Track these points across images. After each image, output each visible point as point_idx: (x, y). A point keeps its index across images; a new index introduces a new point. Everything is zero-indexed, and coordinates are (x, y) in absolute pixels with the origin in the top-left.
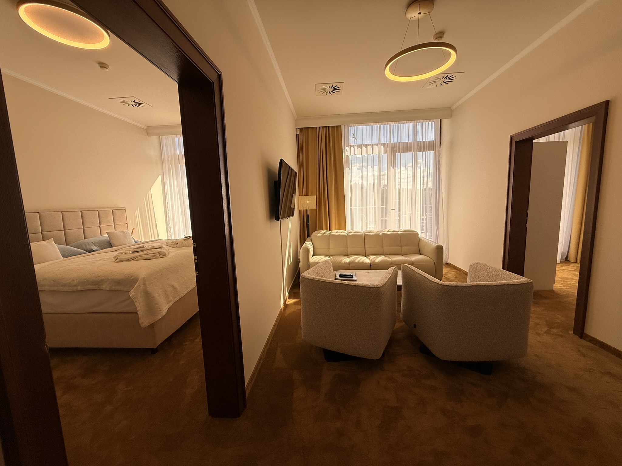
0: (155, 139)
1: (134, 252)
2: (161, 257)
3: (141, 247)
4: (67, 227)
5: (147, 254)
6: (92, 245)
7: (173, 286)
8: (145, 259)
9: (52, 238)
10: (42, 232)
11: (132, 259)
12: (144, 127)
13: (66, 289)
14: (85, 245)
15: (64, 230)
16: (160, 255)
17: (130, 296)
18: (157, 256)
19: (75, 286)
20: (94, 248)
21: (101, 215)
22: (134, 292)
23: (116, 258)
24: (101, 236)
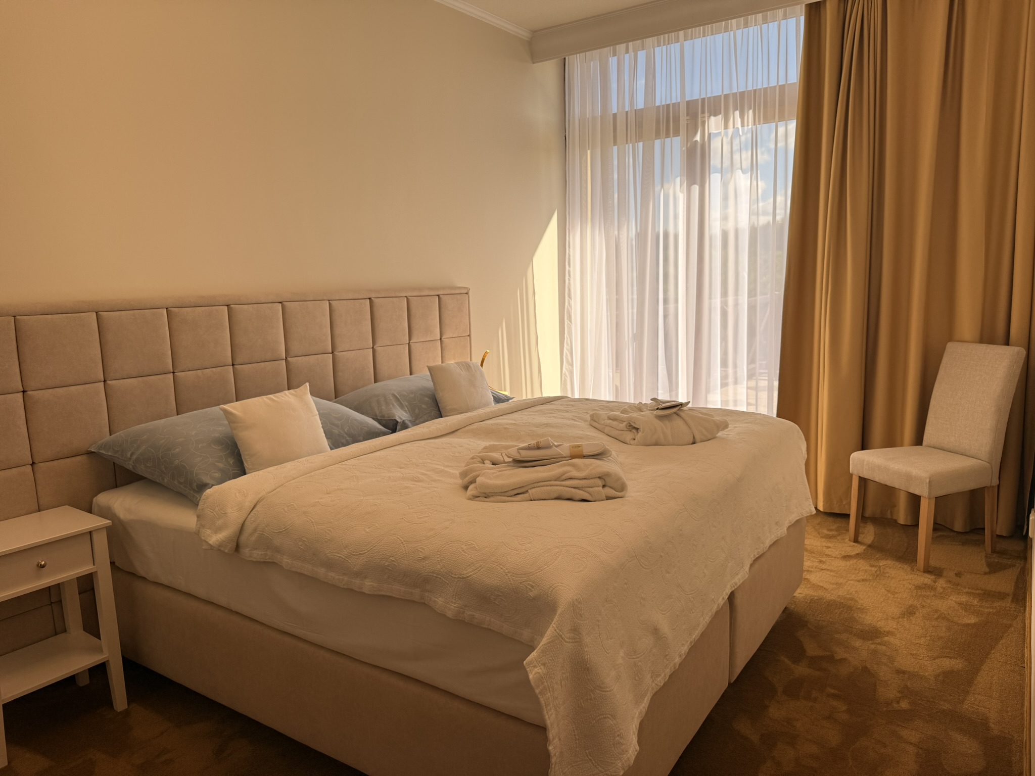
0: (548, 70)
1: (520, 463)
2: (610, 495)
3: (541, 445)
4: (340, 346)
5: (564, 477)
6: (393, 405)
7: (655, 631)
8: (555, 495)
9: (307, 384)
10: (286, 358)
11: (516, 492)
12: (524, 34)
13: (333, 576)
14: (378, 402)
15: (332, 353)
16: (604, 486)
17: (531, 677)
18: (596, 489)
19: (358, 574)
20: (400, 415)
21: (413, 311)
22: (544, 664)
23: (467, 479)
24: (411, 374)
